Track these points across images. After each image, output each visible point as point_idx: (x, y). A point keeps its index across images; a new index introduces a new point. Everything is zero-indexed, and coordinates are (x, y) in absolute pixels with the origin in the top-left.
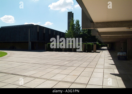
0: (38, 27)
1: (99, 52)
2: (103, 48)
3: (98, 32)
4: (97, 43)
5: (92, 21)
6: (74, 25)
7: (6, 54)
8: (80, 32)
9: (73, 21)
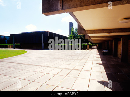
0: (49, 33)
1: (91, 50)
2: (93, 47)
3: (89, 36)
4: (90, 44)
5: (84, 30)
6: (74, 31)
7: (27, 52)
8: (78, 36)
9: (73, 28)
